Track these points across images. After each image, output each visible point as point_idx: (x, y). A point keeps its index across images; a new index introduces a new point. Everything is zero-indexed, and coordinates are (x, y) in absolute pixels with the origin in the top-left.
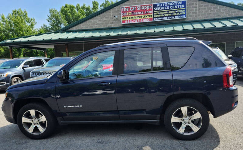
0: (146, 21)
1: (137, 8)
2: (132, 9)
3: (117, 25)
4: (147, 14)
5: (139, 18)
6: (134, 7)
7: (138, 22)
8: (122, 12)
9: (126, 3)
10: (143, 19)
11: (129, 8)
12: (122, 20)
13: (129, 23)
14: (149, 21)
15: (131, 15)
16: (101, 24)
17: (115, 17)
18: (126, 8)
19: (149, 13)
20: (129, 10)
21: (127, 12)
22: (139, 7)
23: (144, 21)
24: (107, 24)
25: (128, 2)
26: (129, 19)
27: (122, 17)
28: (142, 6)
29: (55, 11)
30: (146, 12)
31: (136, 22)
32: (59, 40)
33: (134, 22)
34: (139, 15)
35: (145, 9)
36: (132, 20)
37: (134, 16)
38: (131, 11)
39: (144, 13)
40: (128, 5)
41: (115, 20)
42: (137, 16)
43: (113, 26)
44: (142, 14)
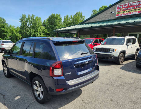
0: (135, 14)
1: (129, 5)
2: (125, 6)
3: (113, 18)
4: (136, 8)
5: (129, 12)
6: (127, 4)
7: (128, 15)
8: (117, 9)
9: (122, 2)
10: (132, 12)
11: (123, 5)
12: (116, 14)
13: (121, 16)
14: (137, 13)
15: (124, 10)
16: (103, 18)
17: (111, 13)
18: (121, 6)
19: (138, 8)
20: (123, 7)
21: (121, 8)
22: (131, 4)
23: (133, 14)
24: (106, 17)
25: (123, 1)
26: (121, 13)
27: (116, 12)
28: (133, 3)
29: (95, 11)
30: (136, 7)
31: (127, 15)
32: (79, 29)
33: (125, 15)
34: (130, 9)
35: (136, 4)
36: (124, 14)
37: (125, 11)
38: (124, 8)
39: (134, 8)
40: (123, 3)
41: (112, 15)
42: (127, 11)
43: (110, 19)
44: (132, 9)
